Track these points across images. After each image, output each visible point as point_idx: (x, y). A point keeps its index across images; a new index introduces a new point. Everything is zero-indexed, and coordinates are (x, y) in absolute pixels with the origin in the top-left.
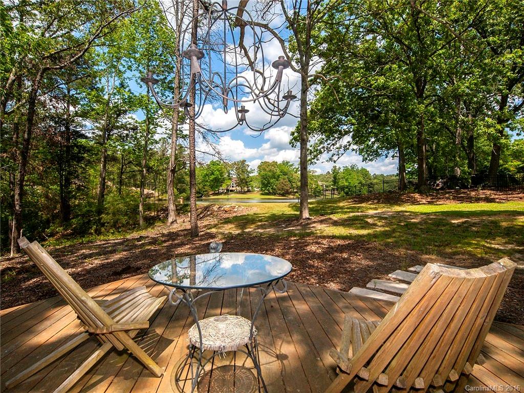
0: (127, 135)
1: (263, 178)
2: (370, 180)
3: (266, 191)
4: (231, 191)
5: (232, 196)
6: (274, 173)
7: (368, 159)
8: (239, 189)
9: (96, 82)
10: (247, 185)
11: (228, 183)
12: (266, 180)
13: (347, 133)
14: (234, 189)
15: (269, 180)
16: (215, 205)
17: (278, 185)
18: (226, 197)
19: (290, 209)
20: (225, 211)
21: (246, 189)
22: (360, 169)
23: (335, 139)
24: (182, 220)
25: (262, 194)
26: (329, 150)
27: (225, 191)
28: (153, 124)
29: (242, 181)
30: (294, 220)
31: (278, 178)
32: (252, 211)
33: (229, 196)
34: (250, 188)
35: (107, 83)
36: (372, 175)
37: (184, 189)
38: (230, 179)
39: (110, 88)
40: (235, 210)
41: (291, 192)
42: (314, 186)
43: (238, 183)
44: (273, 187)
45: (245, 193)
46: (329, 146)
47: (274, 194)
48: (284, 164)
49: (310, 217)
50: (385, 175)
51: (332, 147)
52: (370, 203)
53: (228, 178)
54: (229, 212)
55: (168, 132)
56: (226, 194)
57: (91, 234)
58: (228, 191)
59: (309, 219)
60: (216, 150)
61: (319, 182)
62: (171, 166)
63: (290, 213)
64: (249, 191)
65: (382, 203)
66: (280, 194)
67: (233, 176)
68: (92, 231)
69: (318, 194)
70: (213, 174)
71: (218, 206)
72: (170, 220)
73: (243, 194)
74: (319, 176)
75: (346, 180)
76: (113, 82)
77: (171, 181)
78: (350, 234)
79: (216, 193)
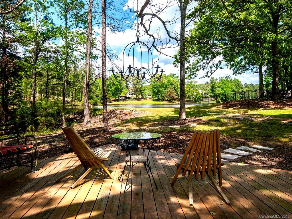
0: (50, 56)
1: (154, 87)
2: (242, 88)
3: (157, 98)
4: (129, 98)
5: (129, 102)
6: (163, 84)
7: (238, 72)
8: (135, 96)
9: (25, 15)
10: (141, 93)
11: (126, 92)
12: (157, 89)
13: (218, 54)
14: (131, 96)
15: (159, 89)
16: (117, 109)
17: (166, 93)
18: (124, 102)
19: (173, 113)
20: (126, 114)
21: (140, 97)
22: (233, 80)
23: (209, 59)
24: (94, 121)
25: (153, 100)
26: (204, 67)
27: (124, 98)
28: (70, 49)
29: (137, 90)
30: (175, 121)
31: (166, 87)
32: (145, 114)
33: (127, 102)
34: (144, 96)
35: (36, 17)
36: (243, 84)
37: (91, 97)
38: (128, 88)
39: (38, 21)
40: (133, 113)
41: (176, 99)
42: (195, 93)
43: (134, 91)
44: (162, 95)
45: (139, 99)
46: (204, 65)
47: (163, 100)
48: (171, 76)
49: (187, 119)
50: (254, 84)
51: (207, 65)
52: (234, 108)
53: (125, 87)
54: (128, 115)
55: (82, 54)
56: (124, 100)
57: (28, 131)
58: (126, 98)
59: (185, 120)
60: (119, 69)
61: (199, 91)
62: (86, 81)
63: (173, 115)
64: (142, 98)
65: (244, 108)
66: (167, 100)
67: (130, 86)
68: (29, 129)
69: (198, 100)
70: (114, 84)
71: (120, 111)
72: (86, 121)
73: (138, 100)
74: (199, 86)
75: (222, 89)
76: (40, 16)
77: (86, 92)
78: (211, 129)
79: (117, 100)
